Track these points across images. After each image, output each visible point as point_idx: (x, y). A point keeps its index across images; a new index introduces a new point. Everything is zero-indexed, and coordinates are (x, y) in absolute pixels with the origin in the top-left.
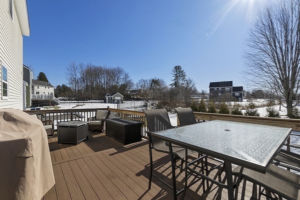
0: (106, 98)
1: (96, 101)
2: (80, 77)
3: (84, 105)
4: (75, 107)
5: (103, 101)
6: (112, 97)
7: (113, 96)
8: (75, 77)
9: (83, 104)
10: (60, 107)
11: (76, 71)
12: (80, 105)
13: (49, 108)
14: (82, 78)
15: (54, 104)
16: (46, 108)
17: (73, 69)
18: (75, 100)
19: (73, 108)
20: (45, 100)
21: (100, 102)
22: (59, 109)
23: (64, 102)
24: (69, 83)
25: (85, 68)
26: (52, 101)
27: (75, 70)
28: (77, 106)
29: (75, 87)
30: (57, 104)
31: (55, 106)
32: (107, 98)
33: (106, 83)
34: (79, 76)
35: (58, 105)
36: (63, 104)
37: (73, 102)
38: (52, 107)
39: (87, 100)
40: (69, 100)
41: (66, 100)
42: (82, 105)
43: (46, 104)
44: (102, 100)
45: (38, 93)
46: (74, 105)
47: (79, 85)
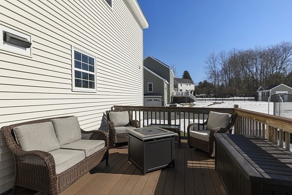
0: (257, 93)
1: (242, 98)
2: (220, 69)
3: (223, 103)
4: (211, 105)
5: (254, 98)
6: (269, 92)
7: (270, 90)
8: (214, 69)
9: (222, 101)
10: (195, 105)
11: (216, 62)
12: (218, 103)
13: (184, 105)
14: (223, 69)
15: (190, 100)
16: (182, 105)
17: (212, 60)
18: (213, 97)
19: (208, 106)
20: (181, 97)
21: (249, 100)
22: (194, 107)
23: (202, 99)
24: (208, 77)
25: (227, 57)
26: (188, 98)
27: (214, 61)
28: (214, 103)
29: (215, 82)
30: (193, 101)
31: (191, 103)
32: (260, 94)
33: (259, 72)
34: (219, 67)
35: (193, 103)
36: (199, 101)
37: (211, 99)
38: (188, 104)
39: (230, 97)
40: (207, 97)
41: (204, 97)
42: (221, 103)
43: (183, 101)
44: (252, 96)
45: (181, 90)
46: (211, 102)
47: (219, 78)
